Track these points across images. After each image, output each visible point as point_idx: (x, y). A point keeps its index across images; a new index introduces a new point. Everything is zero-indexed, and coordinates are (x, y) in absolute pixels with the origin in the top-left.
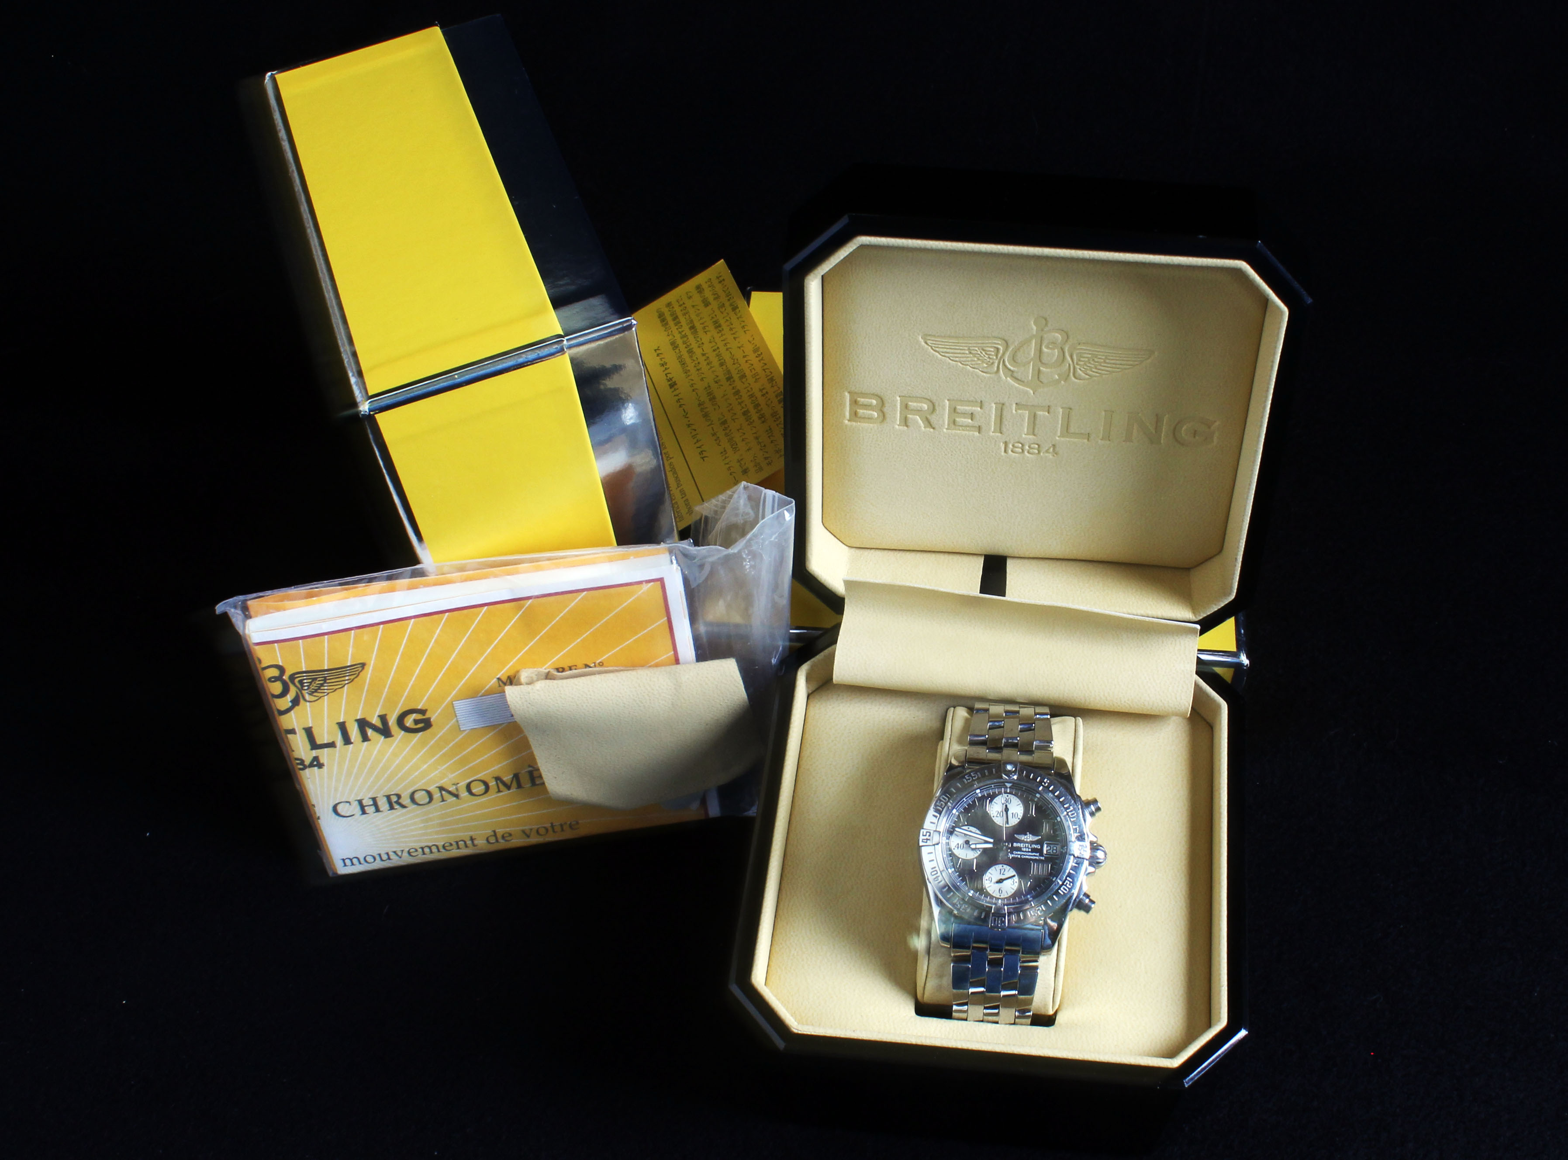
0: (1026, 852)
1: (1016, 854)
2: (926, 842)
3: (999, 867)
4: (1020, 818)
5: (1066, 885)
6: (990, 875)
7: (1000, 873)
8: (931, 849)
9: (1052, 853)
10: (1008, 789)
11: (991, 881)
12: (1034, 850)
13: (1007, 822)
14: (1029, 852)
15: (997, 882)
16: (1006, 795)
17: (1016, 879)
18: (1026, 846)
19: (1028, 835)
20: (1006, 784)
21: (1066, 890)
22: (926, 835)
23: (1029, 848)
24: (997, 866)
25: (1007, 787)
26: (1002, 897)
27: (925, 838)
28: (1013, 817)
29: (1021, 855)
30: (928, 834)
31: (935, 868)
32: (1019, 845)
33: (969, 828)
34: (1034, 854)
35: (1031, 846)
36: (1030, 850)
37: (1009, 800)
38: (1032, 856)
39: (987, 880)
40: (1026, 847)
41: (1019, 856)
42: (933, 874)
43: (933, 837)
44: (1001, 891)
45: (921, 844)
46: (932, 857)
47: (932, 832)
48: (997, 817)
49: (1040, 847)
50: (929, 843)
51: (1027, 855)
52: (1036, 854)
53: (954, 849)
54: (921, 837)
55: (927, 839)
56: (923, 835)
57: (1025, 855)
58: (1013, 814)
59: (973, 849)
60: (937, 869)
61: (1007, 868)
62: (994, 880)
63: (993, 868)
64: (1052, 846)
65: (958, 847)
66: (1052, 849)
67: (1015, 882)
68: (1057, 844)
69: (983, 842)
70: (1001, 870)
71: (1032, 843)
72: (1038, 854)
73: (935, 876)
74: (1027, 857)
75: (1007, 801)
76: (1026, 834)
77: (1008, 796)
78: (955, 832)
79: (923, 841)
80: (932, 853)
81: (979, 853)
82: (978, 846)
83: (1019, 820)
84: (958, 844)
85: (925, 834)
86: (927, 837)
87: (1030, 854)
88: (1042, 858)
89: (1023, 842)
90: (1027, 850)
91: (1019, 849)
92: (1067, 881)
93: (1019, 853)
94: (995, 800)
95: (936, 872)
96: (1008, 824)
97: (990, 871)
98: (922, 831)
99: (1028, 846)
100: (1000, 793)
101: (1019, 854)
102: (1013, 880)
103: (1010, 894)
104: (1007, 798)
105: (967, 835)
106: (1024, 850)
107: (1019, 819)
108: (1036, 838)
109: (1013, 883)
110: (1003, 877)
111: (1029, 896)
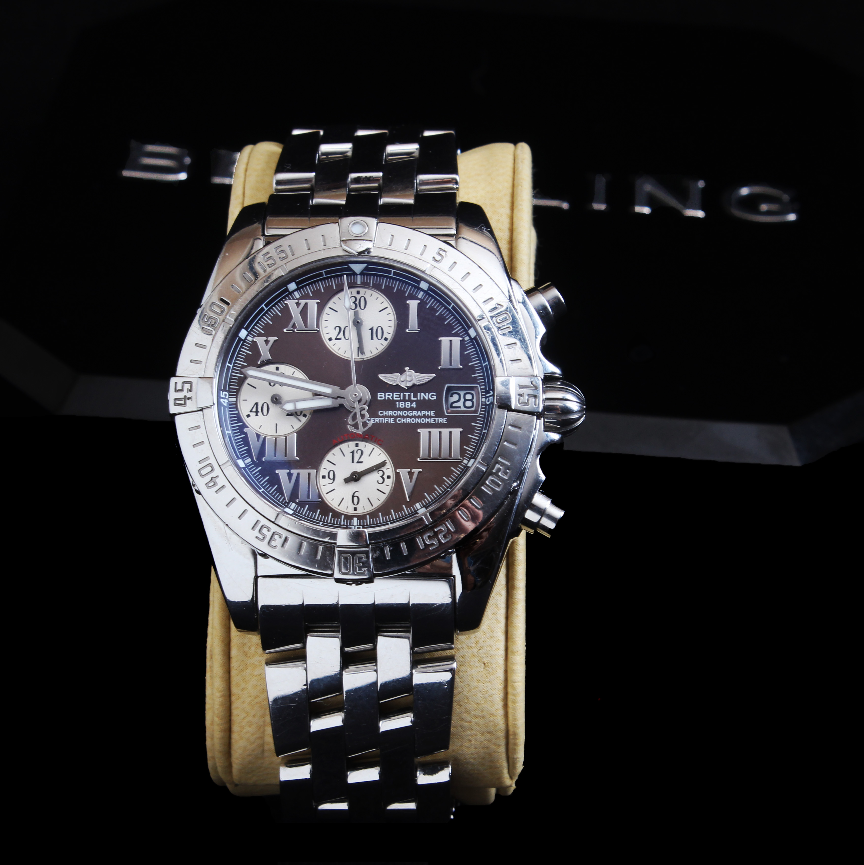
0: (405, 409)
1: (385, 417)
2: (184, 405)
3: (348, 447)
4: (389, 337)
5: (496, 474)
6: (330, 467)
7: (353, 462)
8: (196, 419)
9: (463, 409)
10: (359, 277)
11: (334, 479)
12: (422, 405)
13: (361, 349)
14: (412, 409)
15: (347, 481)
16: (354, 291)
17: (389, 470)
18: (404, 396)
19: (408, 373)
20: (353, 266)
21: (499, 485)
22: (182, 390)
23: (412, 402)
24: (344, 446)
25: (354, 274)
26: (360, 511)
27: (180, 395)
28: (372, 339)
29: (396, 417)
30: (187, 386)
31: (207, 458)
32: (389, 396)
33: (277, 369)
34: (423, 412)
35: (415, 396)
36: (414, 405)
37: (363, 300)
38: (419, 417)
39: (324, 477)
40: (404, 400)
41: (391, 421)
42: (203, 472)
43: (196, 393)
44: (356, 499)
45: (173, 409)
46: (199, 435)
47: (194, 381)
48: (336, 339)
49: (435, 398)
50: (190, 406)
51: (408, 417)
52: (427, 413)
53: (248, 416)
54: (172, 395)
55: (186, 398)
56: (176, 391)
57: (403, 417)
58: (372, 329)
59: (290, 414)
60: (212, 461)
61: (367, 447)
62: (341, 477)
63: (336, 450)
64: (462, 393)
65: (257, 412)
66: (462, 400)
67: (385, 477)
68: (472, 388)
69: (309, 394)
70: (353, 452)
71: (414, 389)
72: (432, 413)
73: (208, 478)
74: (409, 420)
75: (357, 303)
76: (402, 371)
77: (358, 293)
78: (249, 380)
79: (175, 404)
80: (198, 427)
81: (304, 420)
82: (301, 405)
83: (386, 343)
84: (257, 404)
85: (179, 387)
86: (185, 393)
87: (415, 413)
88: (441, 420)
89: (397, 388)
90: (408, 405)
91: (391, 405)
92: (497, 466)
93: (390, 413)
94: (330, 304)
95: (209, 469)
96: (363, 353)
97: (330, 456)
98: (173, 380)
99: (409, 396)
100: (340, 289)
101: (390, 417)
102: (381, 473)
103: (377, 504)
104: (358, 297)
105: (275, 383)
106: (402, 405)
107: (386, 339)
108: (427, 377)
109: (381, 480)
110: (360, 468)
111: (418, 505)
